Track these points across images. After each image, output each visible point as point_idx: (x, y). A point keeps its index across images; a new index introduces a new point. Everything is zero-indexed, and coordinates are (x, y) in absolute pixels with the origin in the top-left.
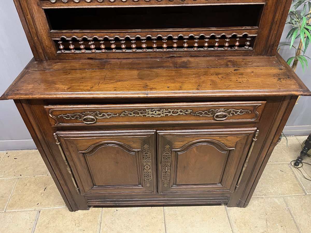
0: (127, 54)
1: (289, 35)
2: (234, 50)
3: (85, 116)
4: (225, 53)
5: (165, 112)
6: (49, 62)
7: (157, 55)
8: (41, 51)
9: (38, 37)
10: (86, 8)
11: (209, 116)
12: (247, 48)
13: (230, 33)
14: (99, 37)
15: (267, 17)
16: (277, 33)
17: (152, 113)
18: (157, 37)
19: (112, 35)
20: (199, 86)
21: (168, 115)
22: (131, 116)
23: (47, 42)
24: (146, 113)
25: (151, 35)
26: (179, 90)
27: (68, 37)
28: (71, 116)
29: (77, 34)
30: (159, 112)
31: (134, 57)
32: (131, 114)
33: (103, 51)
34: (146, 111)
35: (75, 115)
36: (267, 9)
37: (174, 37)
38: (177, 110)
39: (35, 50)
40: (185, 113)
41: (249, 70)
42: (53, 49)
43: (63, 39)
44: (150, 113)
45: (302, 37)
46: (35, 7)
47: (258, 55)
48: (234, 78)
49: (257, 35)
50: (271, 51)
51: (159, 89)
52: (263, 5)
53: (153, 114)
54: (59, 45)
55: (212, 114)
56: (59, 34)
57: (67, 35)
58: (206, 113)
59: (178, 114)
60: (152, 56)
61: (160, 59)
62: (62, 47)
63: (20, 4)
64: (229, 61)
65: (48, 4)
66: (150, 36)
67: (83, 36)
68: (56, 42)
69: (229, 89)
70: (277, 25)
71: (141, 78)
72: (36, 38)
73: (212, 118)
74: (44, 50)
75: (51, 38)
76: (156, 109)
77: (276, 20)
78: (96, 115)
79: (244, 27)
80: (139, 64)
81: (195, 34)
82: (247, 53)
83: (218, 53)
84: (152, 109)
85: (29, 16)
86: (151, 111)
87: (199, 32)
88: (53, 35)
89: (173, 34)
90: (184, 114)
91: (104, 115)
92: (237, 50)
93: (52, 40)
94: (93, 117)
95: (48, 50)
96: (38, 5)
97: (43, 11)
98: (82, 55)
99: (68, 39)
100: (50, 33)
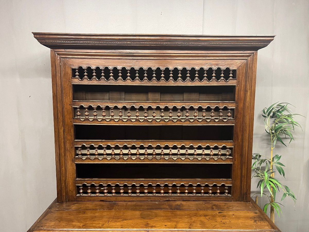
0: (132, 197)
1: (258, 185)
2: (217, 196)
4: (210, 199)
6: (68, 203)
7: (156, 199)
8: (64, 194)
9: (65, 183)
10: (106, 164)
12: (227, 195)
13: (211, 183)
14: (112, 184)
16: (247, 184)
18: (156, 184)
19: (122, 182)
20: (191, 225)
23: (71, 187)
25: (152, 183)
26: (175, 228)
29: (96, 182)
31: (137, 200)
33: (114, 194)
36: (235, 167)
37: (169, 185)
39: (60, 193)
41: (231, 213)
42: (74, 192)
43: (84, 185)
45: (268, 187)
46: (70, 162)
47: (236, 201)
48: (219, 219)
49: (232, 185)
50: (246, 198)
51: (158, 227)
54: (80, 189)
56: (82, 181)
57: (88, 182)
60: (152, 200)
61: (159, 202)
62: (81, 191)
63: (60, 160)
64: (214, 205)
65: (79, 160)
66: (151, 184)
67: (100, 183)
68: (78, 187)
69: (215, 228)
70: (245, 178)
71: (143, 217)
72: (63, 184)
74: (67, 193)
75: (75, 184)
77: (243, 174)
79: (221, 179)
80: (141, 206)
81: (185, 183)
82: (227, 199)
83: (205, 198)
85: (63, 168)
87: (188, 182)
88: (77, 182)
89: (169, 183)
92: (218, 196)
95: (70, 194)
96: (72, 161)
97: (75, 165)
98: (96, 197)
99: (88, 185)
100: (76, 180)
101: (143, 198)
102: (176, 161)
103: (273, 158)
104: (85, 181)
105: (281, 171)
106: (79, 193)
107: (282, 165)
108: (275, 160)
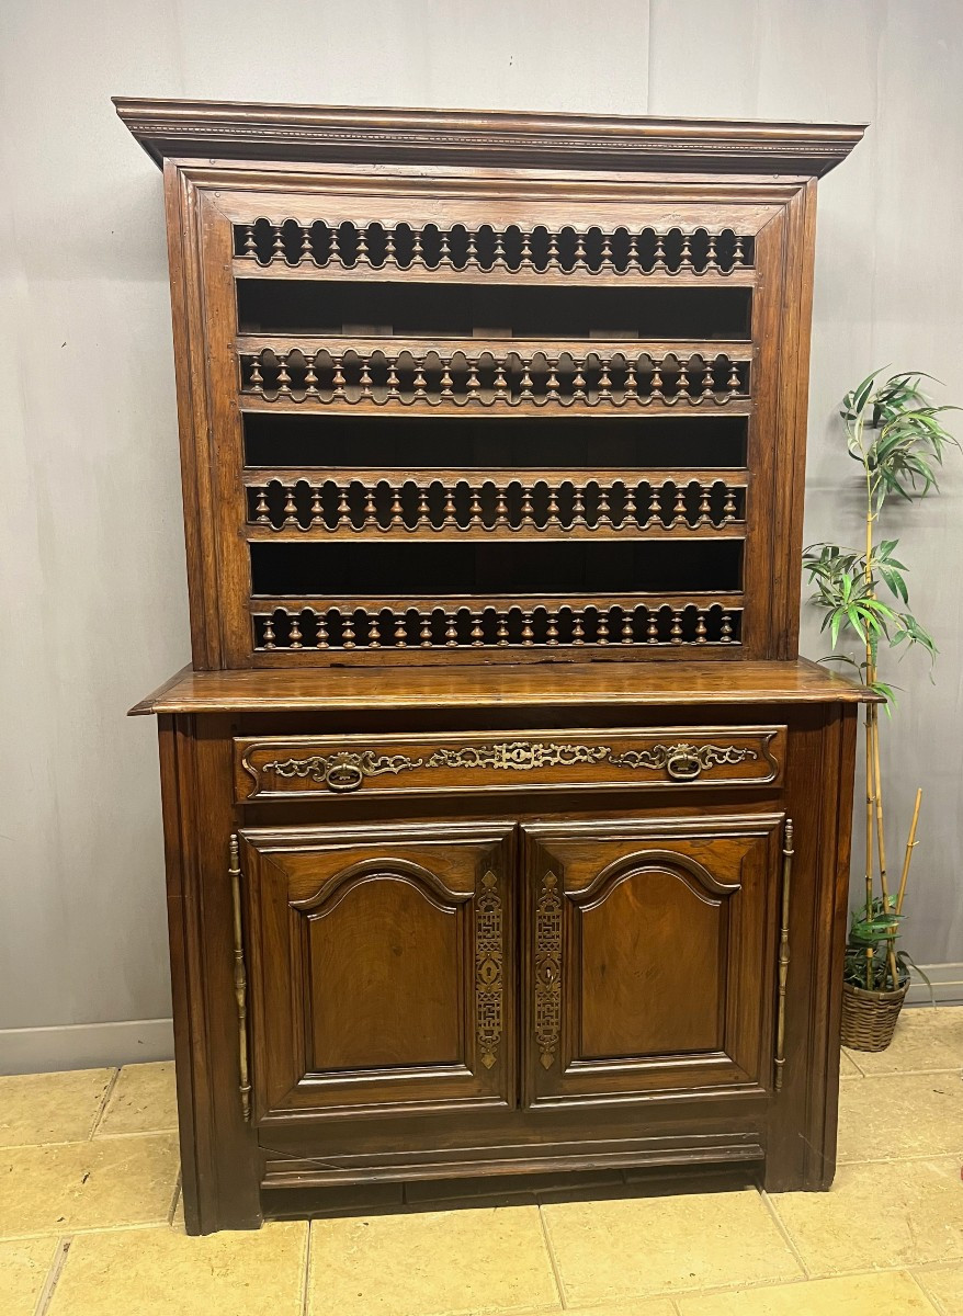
0: (433, 653)
2: (697, 645)
3: (335, 766)
4: (677, 654)
5: (543, 755)
7: (509, 658)
8: (215, 644)
11: (654, 767)
12: (727, 640)
14: (370, 609)
17: (508, 756)
21: (550, 761)
22: (455, 765)
23: (236, 622)
24: (493, 757)
27: (290, 611)
29: (315, 603)
30: (528, 755)
32: (454, 759)
33: (375, 645)
34: (493, 749)
35: (310, 764)
38: (573, 746)
39: (200, 640)
40: (594, 758)
42: (248, 640)
43: (278, 615)
44: (507, 756)
53: (511, 760)
54: (265, 629)
55: (660, 760)
56: (269, 602)
57: (292, 605)
58: (645, 758)
59: (575, 760)
62: (270, 635)
67: (330, 606)
68: (259, 621)
73: (662, 775)
74: (222, 642)
75: (250, 611)
76: (519, 744)
78: (365, 762)
82: (728, 655)
83: (658, 654)
84: (510, 744)
85: (210, 559)
86: (508, 750)
88: (257, 604)
90: (590, 760)
91: (384, 764)
92: (702, 646)
93: (251, 616)
94: (355, 768)
95: (232, 644)
96: (239, 535)
97: (247, 548)
98: (317, 655)
99: (290, 614)
100: (252, 599)
101: (468, 654)
104: (283, 602)
106: (264, 643)
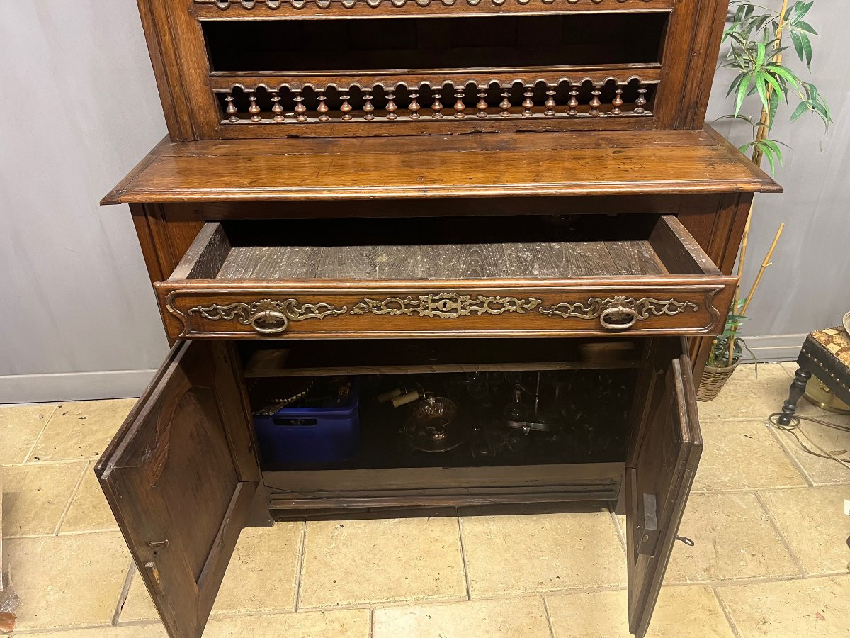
0: (375, 125)
2: (613, 117)
3: (259, 311)
4: (594, 124)
5: (471, 305)
7: (443, 129)
8: (186, 118)
9: (182, 86)
11: (587, 317)
12: (641, 111)
13: (599, 77)
14: (318, 86)
15: (676, 40)
16: (702, 75)
17: (435, 305)
18: (443, 85)
19: (345, 80)
21: (477, 311)
22: (380, 312)
23: (200, 98)
24: (418, 306)
25: (431, 81)
27: (247, 87)
28: (223, 311)
29: (270, 81)
30: (455, 305)
31: (391, 132)
32: (379, 308)
33: (324, 118)
34: (418, 299)
35: (234, 309)
36: (677, 22)
37: (480, 87)
38: (502, 298)
39: (172, 115)
40: (524, 309)
42: (213, 114)
43: (237, 92)
44: (431, 305)
46: (183, 19)
47: (664, 129)
48: (612, 164)
49: (659, 81)
50: (693, 119)
52: (668, 13)
53: (437, 309)
54: (227, 104)
55: (594, 311)
56: (229, 79)
57: (247, 81)
58: (577, 309)
59: (503, 309)
60: (430, 131)
61: (450, 137)
62: (232, 109)
64: (603, 139)
65: (210, 10)
66: (428, 83)
67: (282, 83)
68: (221, 97)
70: (701, 60)
72: (177, 89)
73: (592, 324)
74: (192, 115)
75: (211, 88)
76: (445, 296)
77: (697, 47)
78: (289, 308)
79: (631, 64)
80: (403, 145)
81: (524, 78)
82: (640, 125)
83: (577, 124)
84: (437, 295)
86: (433, 301)
87: (534, 74)
88: (216, 82)
89: (478, 79)
90: (520, 310)
91: (308, 310)
92: (616, 117)
93: (212, 92)
94: (279, 315)
95: (201, 117)
96: (190, 14)
97: (199, 27)
98: (275, 128)
99: (247, 90)
100: (211, 76)
101: (406, 126)
102: (502, 7)
103: (788, 12)
104: (239, 79)
105: (803, 49)
106: (228, 116)
107: (811, 30)
108: (793, 16)
